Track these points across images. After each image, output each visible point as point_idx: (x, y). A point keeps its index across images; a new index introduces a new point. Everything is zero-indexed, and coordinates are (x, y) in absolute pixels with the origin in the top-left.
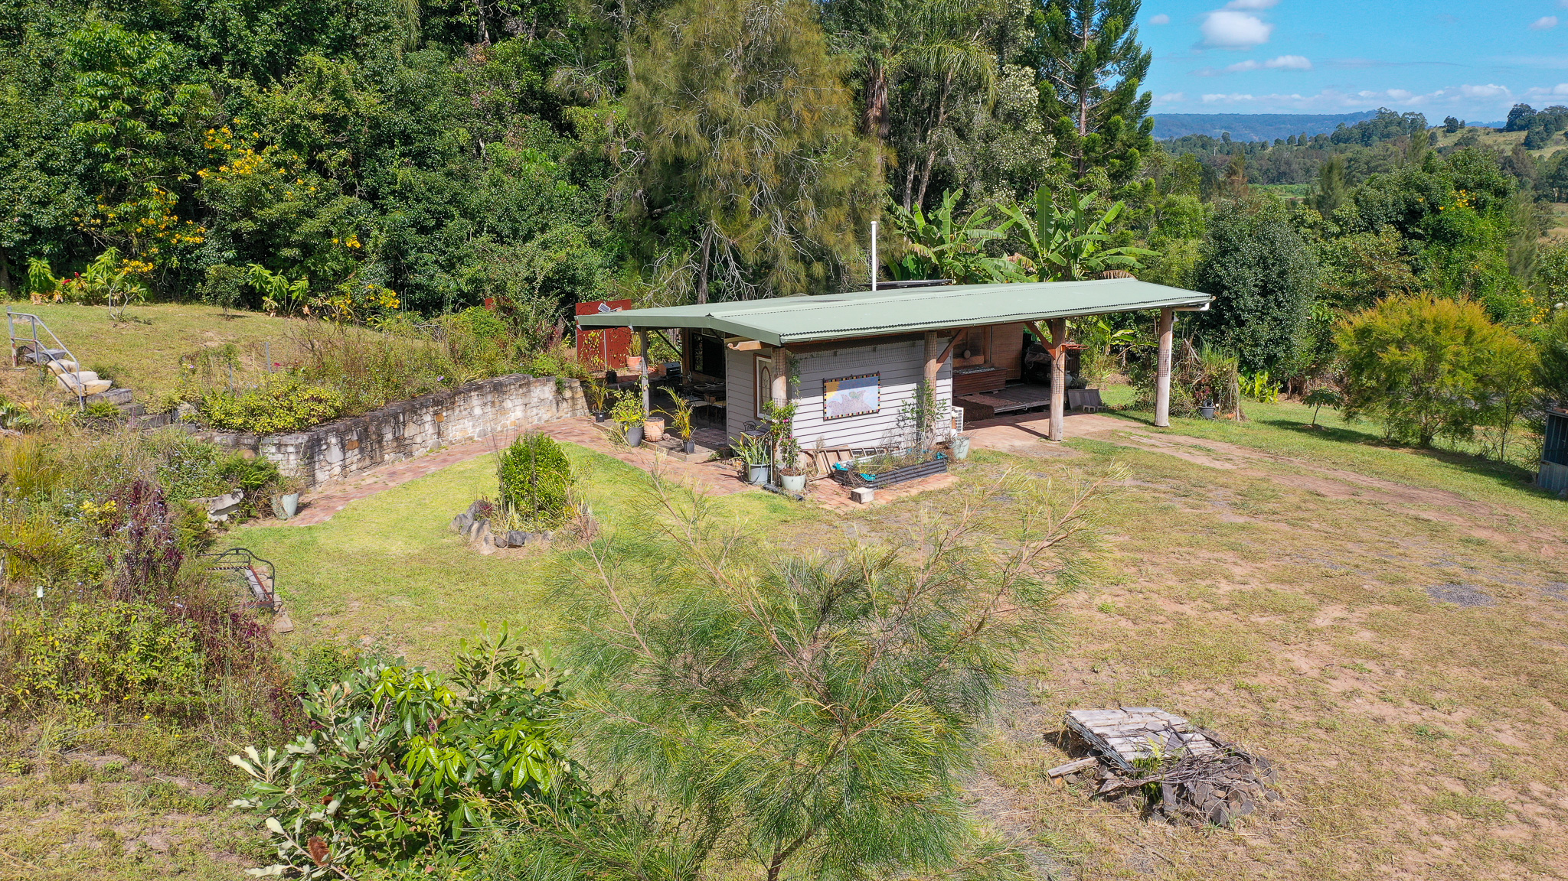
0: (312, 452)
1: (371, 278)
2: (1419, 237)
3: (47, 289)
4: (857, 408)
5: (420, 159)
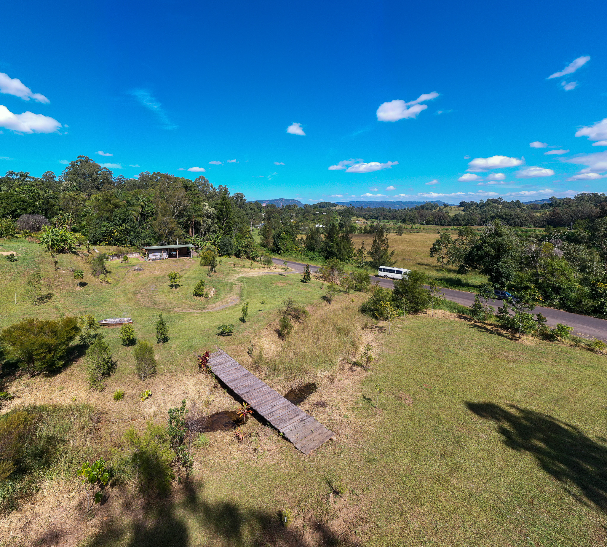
0: (113, 257)
1: (128, 244)
3: (98, 245)
4: (155, 255)
5: (134, 232)
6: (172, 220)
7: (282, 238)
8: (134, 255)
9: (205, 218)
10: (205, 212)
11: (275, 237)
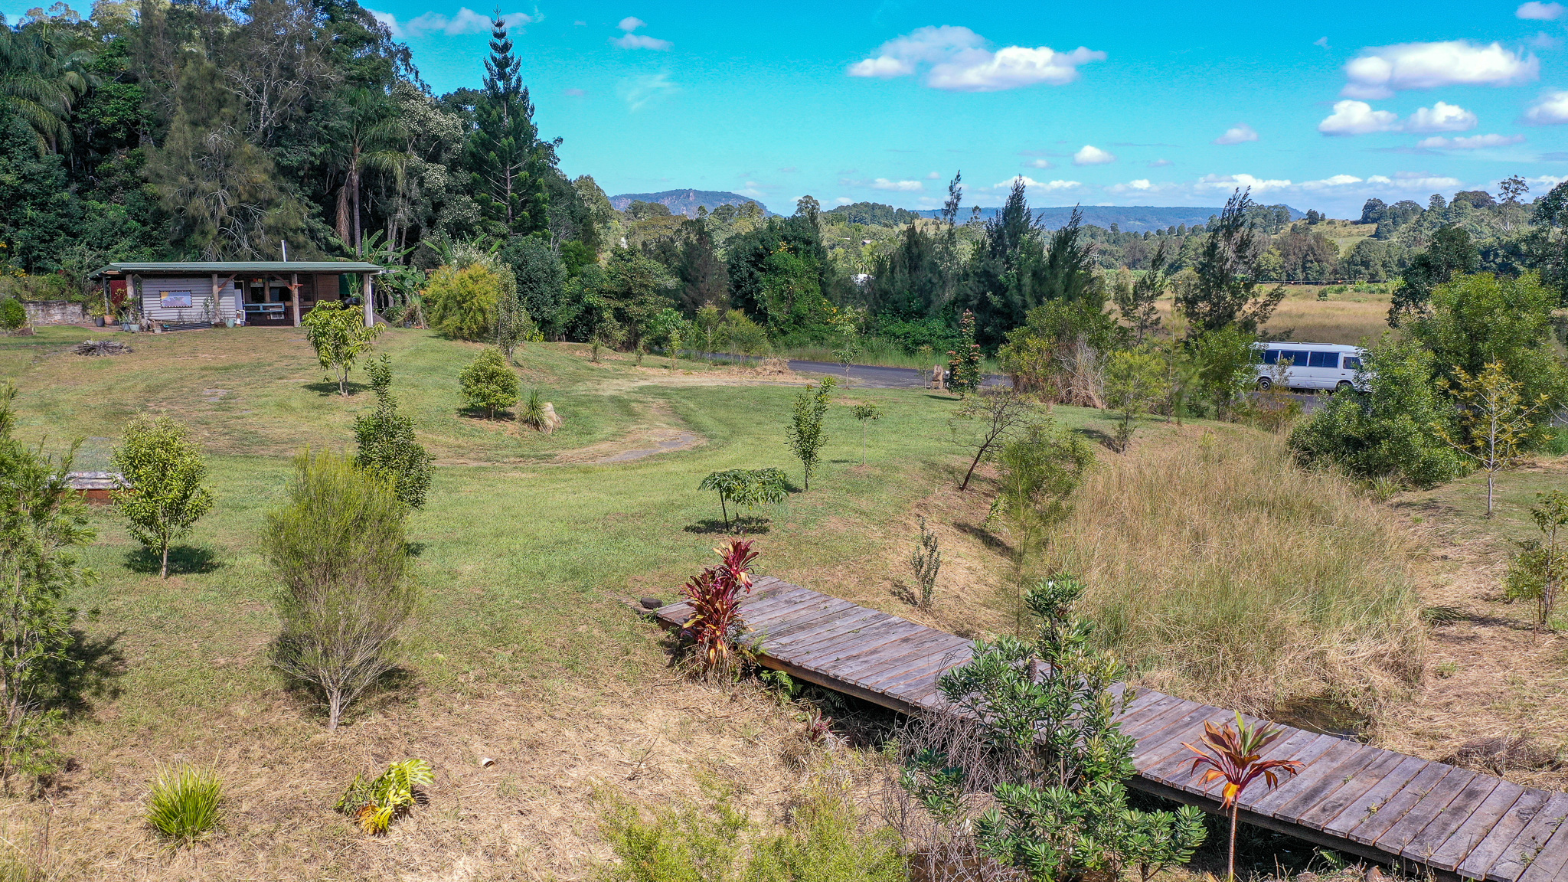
1: (13, 263)
2: (762, 270)
4: (179, 304)
5: (42, 207)
6: (249, 148)
7: (774, 270)
8: (57, 315)
9: (416, 159)
10: (414, 126)
11: (743, 263)
